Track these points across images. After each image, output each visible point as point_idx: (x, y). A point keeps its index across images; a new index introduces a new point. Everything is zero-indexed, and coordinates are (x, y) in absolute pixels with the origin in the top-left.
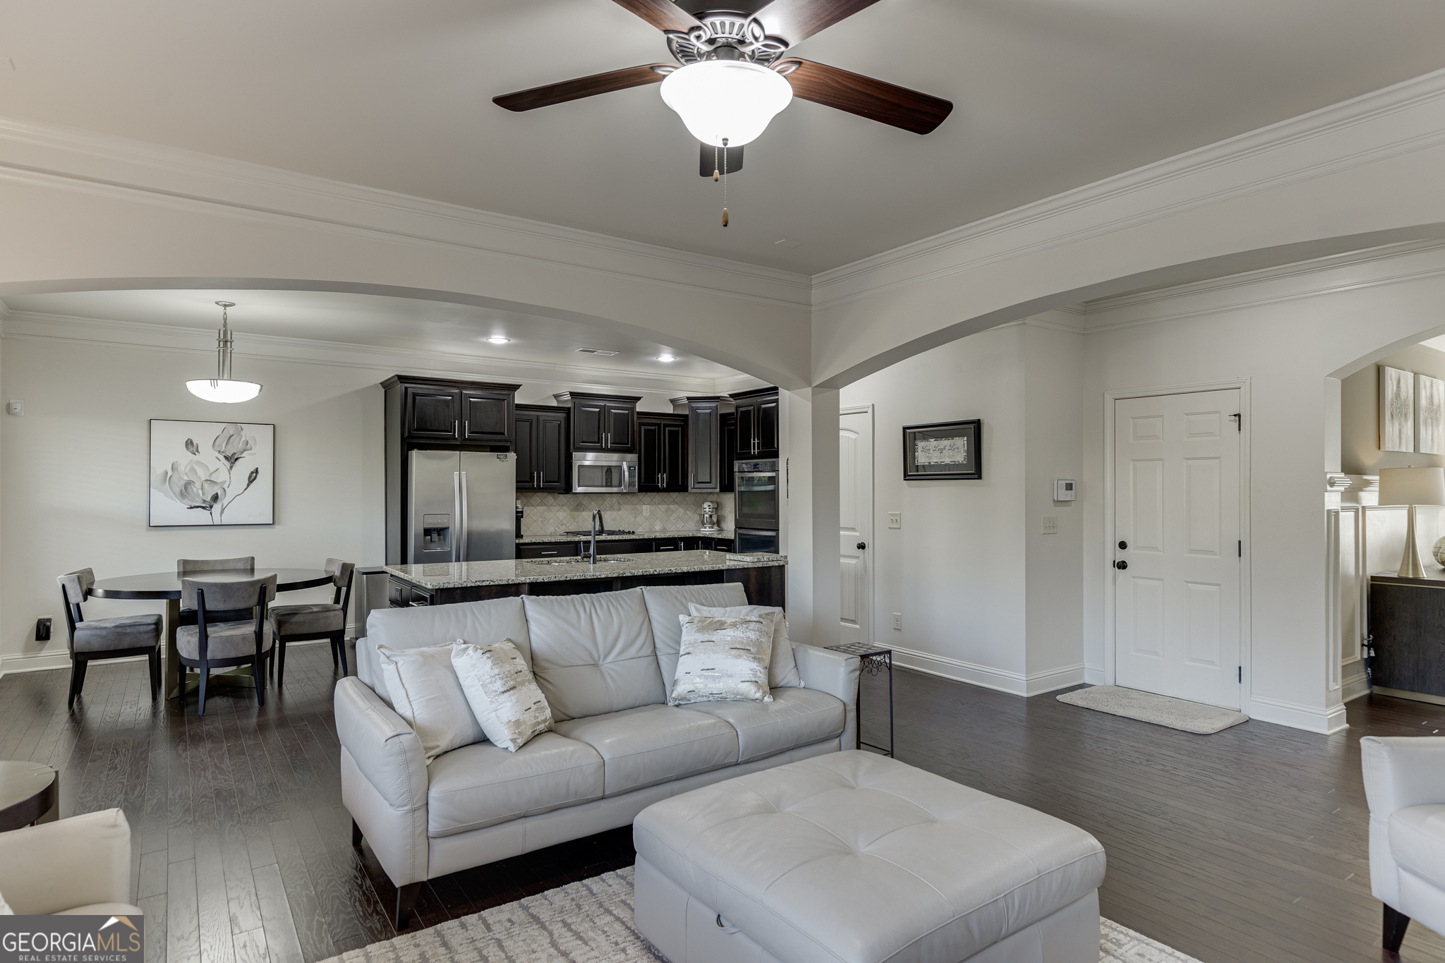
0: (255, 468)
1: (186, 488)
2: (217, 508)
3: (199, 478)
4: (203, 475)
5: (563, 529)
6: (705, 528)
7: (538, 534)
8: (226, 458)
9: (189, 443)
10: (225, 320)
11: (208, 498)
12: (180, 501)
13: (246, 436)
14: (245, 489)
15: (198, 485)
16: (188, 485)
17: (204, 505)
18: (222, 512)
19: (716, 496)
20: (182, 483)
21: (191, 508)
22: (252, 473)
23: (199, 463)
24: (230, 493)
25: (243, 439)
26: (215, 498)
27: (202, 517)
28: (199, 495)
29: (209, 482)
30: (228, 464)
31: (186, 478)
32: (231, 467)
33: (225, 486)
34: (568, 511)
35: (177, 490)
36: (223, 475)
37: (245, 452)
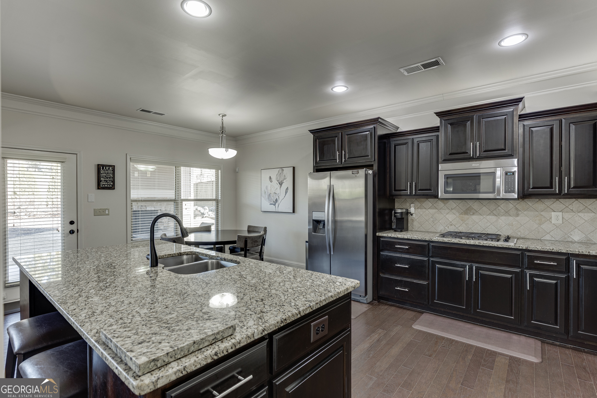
0: (287, 187)
1: (269, 196)
2: (277, 204)
3: (273, 192)
7: (430, 231)
8: (279, 183)
9: (270, 178)
10: (222, 122)
11: (275, 201)
12: (268, 201)
13: (284, 173)
14: (285, 196)
18: (278, 207)
21: (270, 204)
23: (272, 186)
24: (281, 198)
27: (272, 208)
28: (272, 199)
29: (275, 194)
30: (280, 186)
31: (269, 192)
33: (279, 195)
34: (458, 214)
36: (278, 192)
37: (285, 180)
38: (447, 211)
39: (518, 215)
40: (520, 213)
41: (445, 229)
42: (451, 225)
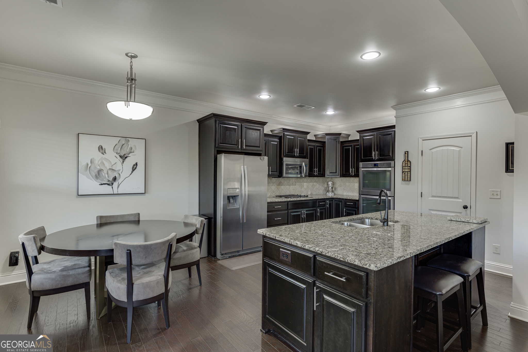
0: (136, 162)
1: (98, 173)
2: (115, 184)
3: (106, 168)
4: (108, 166)
5: (274, 195)
8: (121, 157)
9: (100, 148)
11: (111, 179)
12: (95, 180)
13: (131, 145)
14: (131, 174)
15: (105, 172)
16: (100, 171)
17: (108, 183)
18: (118, 187)
20: (96, 170)
21: (102, 184)
22: (134, 165)
23: (106, 159)
24: (123, 176)
25: (130, 146)
26: (115, 179)
28: (105, 177)
29: (111, 170)
30: (121, 160)
31: (99, 168)
32: (123, 162)
33: (120, 172)
35: (94, 174)
36: (118, 166)
37: (131, 154)
38: (272, 184)
39: (295, 185)
40: (296, 184)
41: (271, 195)
42: (274, 192)
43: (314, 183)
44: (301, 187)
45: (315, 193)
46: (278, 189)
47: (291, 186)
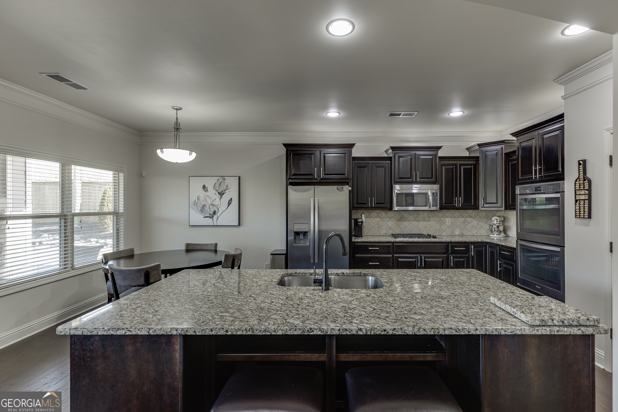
0: (231, 198)
1: (203, 208)
2: (215, 217)
3: (208, 203)
4: (209, 202)
5: (391, 232)
6: (494, 234)
7: (376, 234)
8: (219, 193)
9: (204, 187)
10: (177, 117)
11: (212, 213)
12: (201, 214)
13: (227, 183)
14: (227, 208)
15: (208, 207)
16: (204, 206)
17: (210, 216)
18: (217, 219)
19: (503, 212)
20: (201, 206)
21: (205, 217)
22: (230, 200)
23: (208, 196)
24: (221, 210)
25: (226, 184)
26: (215, 213)
27: (209, 221)
28: (208, 211)
29: (212, 205)
30: (219, 196)
31: (203, 203)
32: (221, 198)
33: (219, 207)
34: (395, 222)
35: (200, 209)
36: (217, 202)
37: (227, 191)
38: (388, 219)
39: (429, 221)
40: (431, 219)
41: (387, 232)
42: (391, 229)
43: (468, 219)
44: (439, 224)
45: (469, 233)
46: (397, 225)
47: (422, 223)
